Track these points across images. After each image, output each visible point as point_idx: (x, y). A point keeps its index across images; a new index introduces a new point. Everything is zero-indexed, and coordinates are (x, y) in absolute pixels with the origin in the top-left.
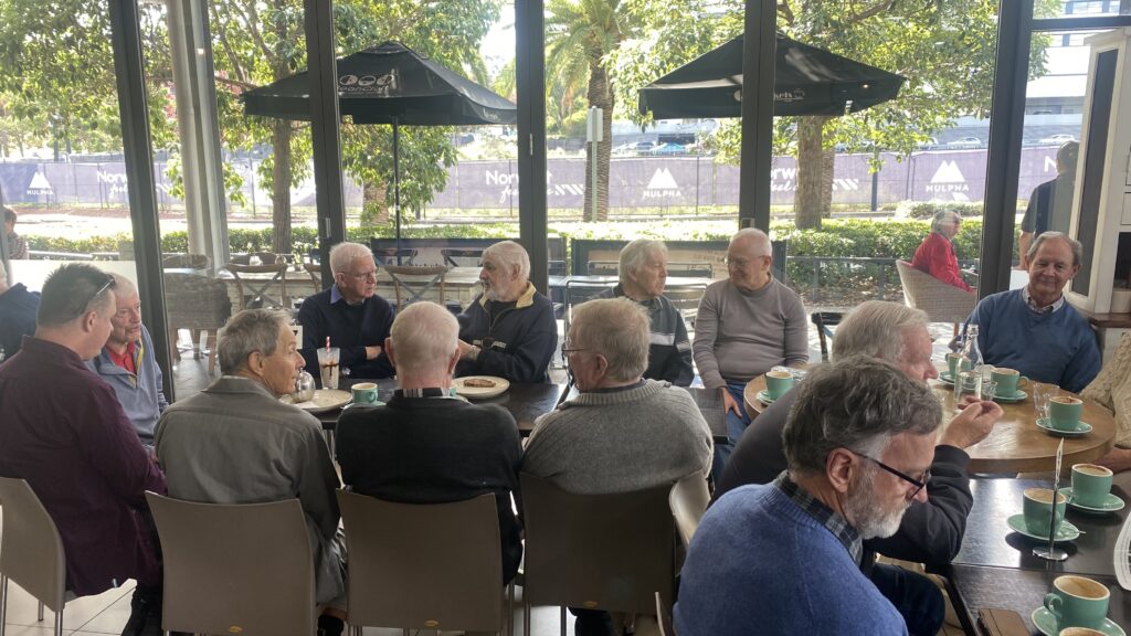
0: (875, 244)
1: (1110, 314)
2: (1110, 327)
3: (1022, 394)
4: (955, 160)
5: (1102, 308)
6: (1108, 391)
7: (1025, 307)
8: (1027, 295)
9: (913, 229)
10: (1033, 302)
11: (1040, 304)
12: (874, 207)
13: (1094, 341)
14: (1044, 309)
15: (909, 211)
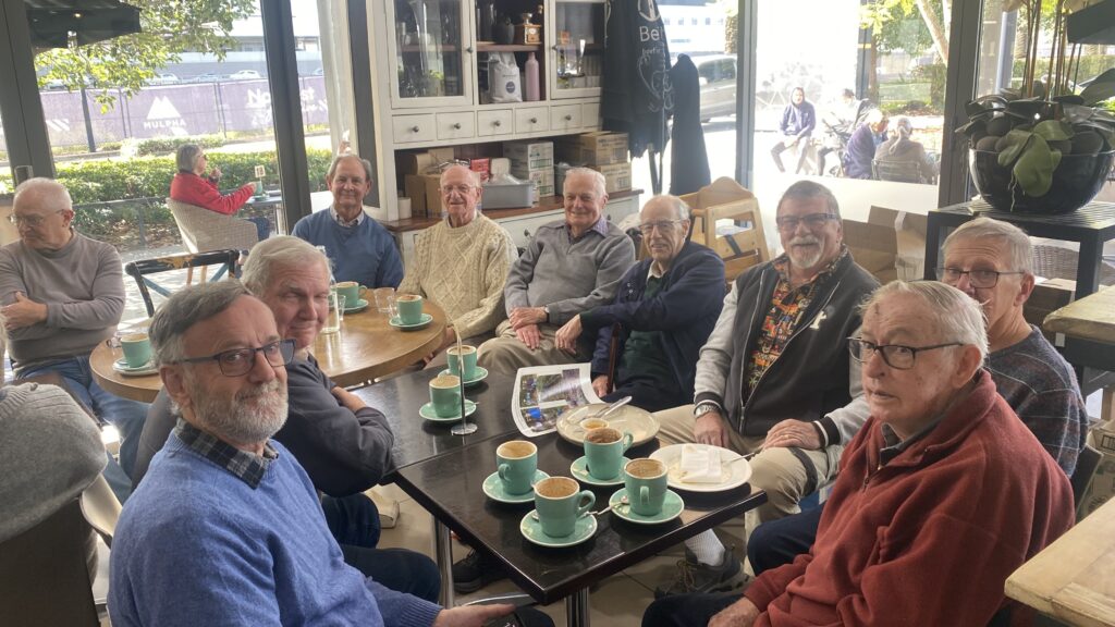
0: (125, 185)
1: (400, 220)
2: (406, 231)
3: (364, 302)
4: (168, 96)
5: (393, 217)
6: (418, 284)
7: (334, 224)
8: (334, 214)
9: (160, 166)
10: (341, 218)
11: (347, 220)
12: (92, 147)
13: (393, 244)
14: (351, 223)
15: (136, 149)
